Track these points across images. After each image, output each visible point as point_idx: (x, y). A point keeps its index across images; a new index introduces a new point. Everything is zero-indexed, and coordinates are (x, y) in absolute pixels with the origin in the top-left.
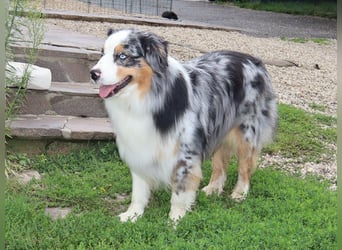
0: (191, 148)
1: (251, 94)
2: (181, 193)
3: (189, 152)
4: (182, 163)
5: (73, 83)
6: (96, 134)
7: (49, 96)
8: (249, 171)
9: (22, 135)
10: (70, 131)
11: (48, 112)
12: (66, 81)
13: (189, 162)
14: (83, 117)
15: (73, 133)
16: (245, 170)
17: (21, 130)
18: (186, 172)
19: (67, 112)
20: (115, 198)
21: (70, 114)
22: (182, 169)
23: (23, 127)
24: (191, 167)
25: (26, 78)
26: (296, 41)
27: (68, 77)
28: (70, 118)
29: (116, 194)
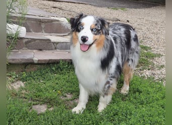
0: (113, 75)
1: (133, 44)
2: (106, 97)
3: (112, 77)
4: (108, 82)
5: (33, 33)
6: (50, 60)
7: (24, 41)
8: (129, 79)
9: (14, 62)
10: (37, 59)
11: (24, 48)
12: (30, 32)
13: (111, 82)
14: (41, 50)
15: (39, 60)
16: (128, 79)
17: (13, 60)
18: (109, 87)
19: (32, 48)
20: (66, 96)
21: (34, 49)
22: (108, 85)
23: (14, 58)
24: (112, 84)
25: (17, 34)
26: (114, 9)
27: (31, 30)
28: (34, 51)
29: (66, 94)
